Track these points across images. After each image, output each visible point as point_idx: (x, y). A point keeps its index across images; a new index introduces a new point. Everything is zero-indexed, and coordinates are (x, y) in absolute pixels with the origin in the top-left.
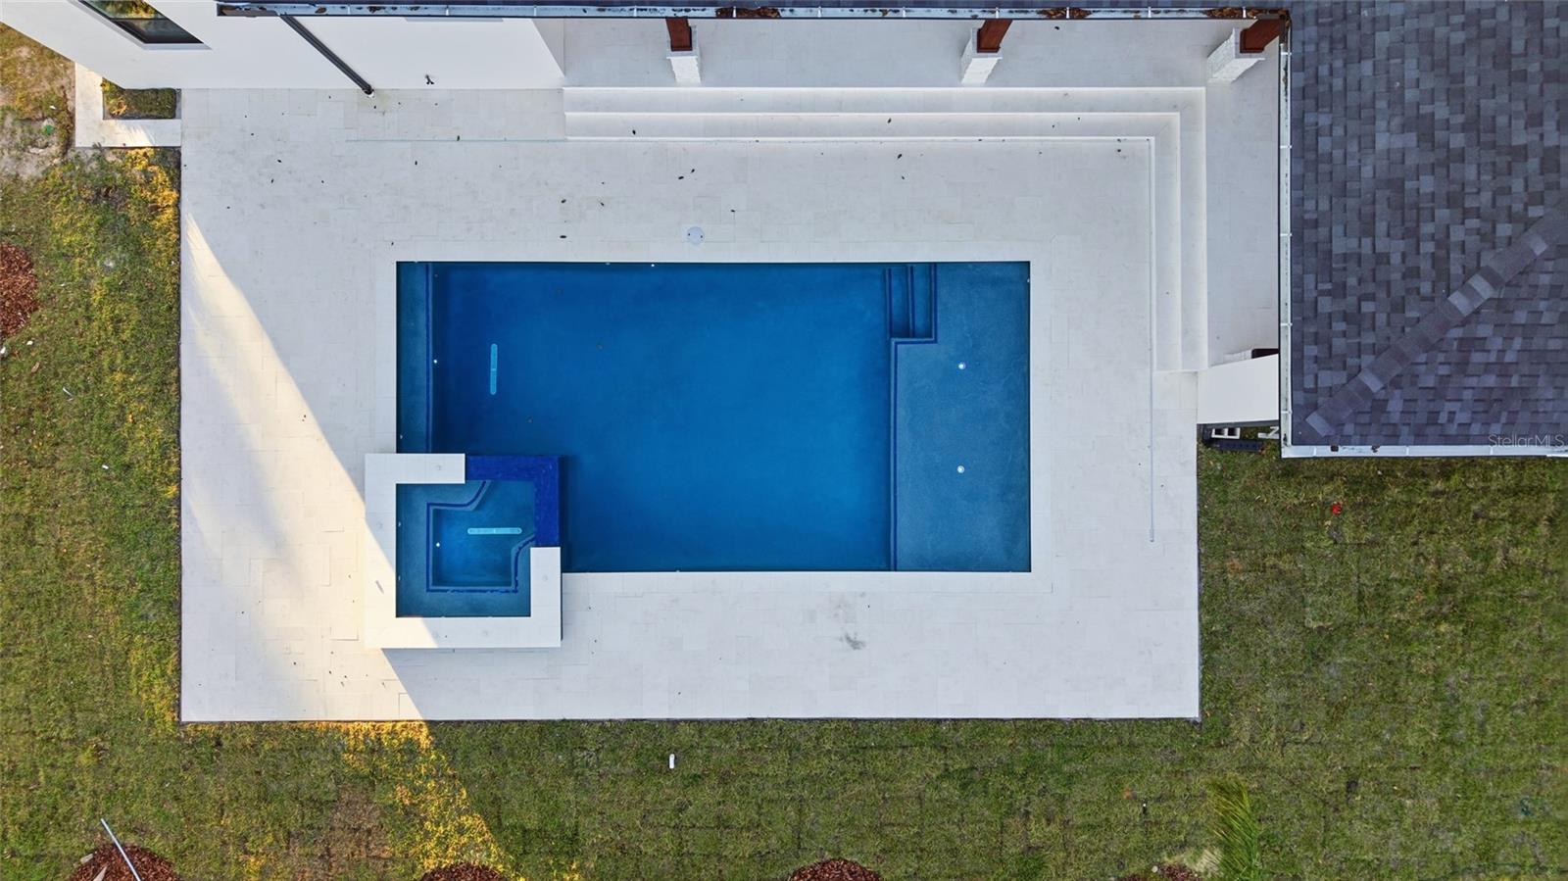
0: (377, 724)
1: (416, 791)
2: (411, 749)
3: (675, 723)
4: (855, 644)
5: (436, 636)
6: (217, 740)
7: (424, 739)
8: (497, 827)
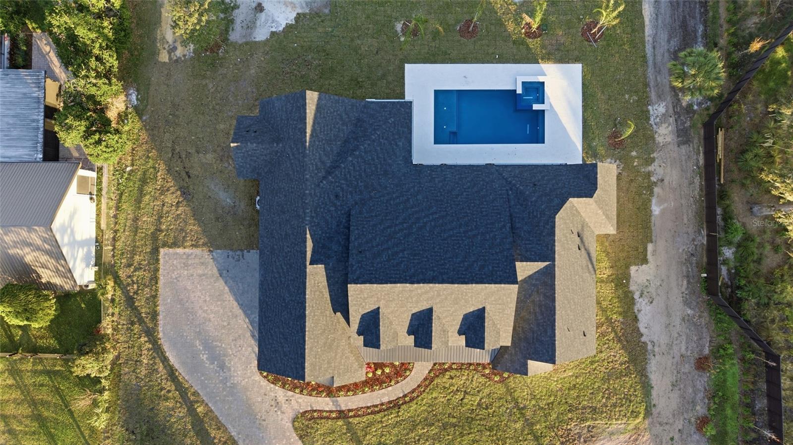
0: (548, 63)
1: (541, 52)
2: (542, 59)
3: (497, 63)
4: (465, 77)
5: (538, 78)
6: (576, 60)
7: (540, 61)
8: (528, 45)
